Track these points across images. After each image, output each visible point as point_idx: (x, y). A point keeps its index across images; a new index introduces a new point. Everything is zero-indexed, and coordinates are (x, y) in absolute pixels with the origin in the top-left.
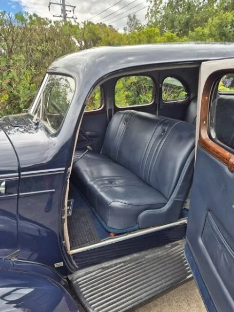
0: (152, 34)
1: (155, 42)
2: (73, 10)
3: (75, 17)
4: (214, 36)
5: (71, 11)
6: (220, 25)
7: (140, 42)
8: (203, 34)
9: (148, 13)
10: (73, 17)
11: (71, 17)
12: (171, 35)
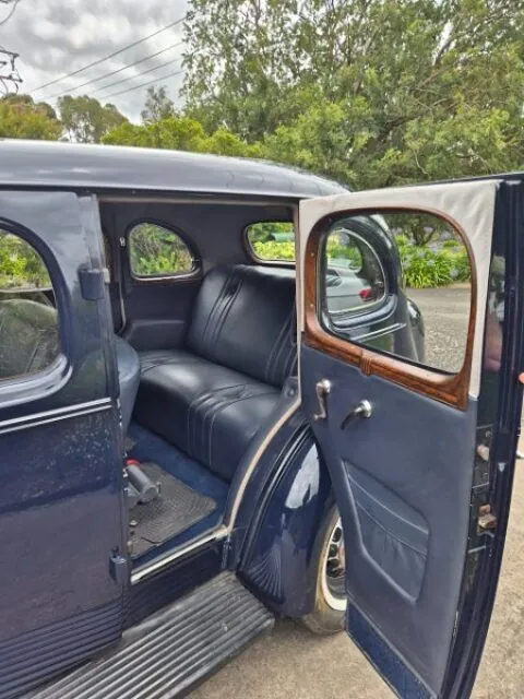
0: (186, 131)
1: (193, 149)
2: (13, 62)
3: (14, 77)
4: (312, 147)
5: (5, 63)
6: (321, 126)
7: (159, 145)
8: (291, 142)
9: (185, 87)
10: (10, 78)
11: (7, 75)
12: (228, 138)
